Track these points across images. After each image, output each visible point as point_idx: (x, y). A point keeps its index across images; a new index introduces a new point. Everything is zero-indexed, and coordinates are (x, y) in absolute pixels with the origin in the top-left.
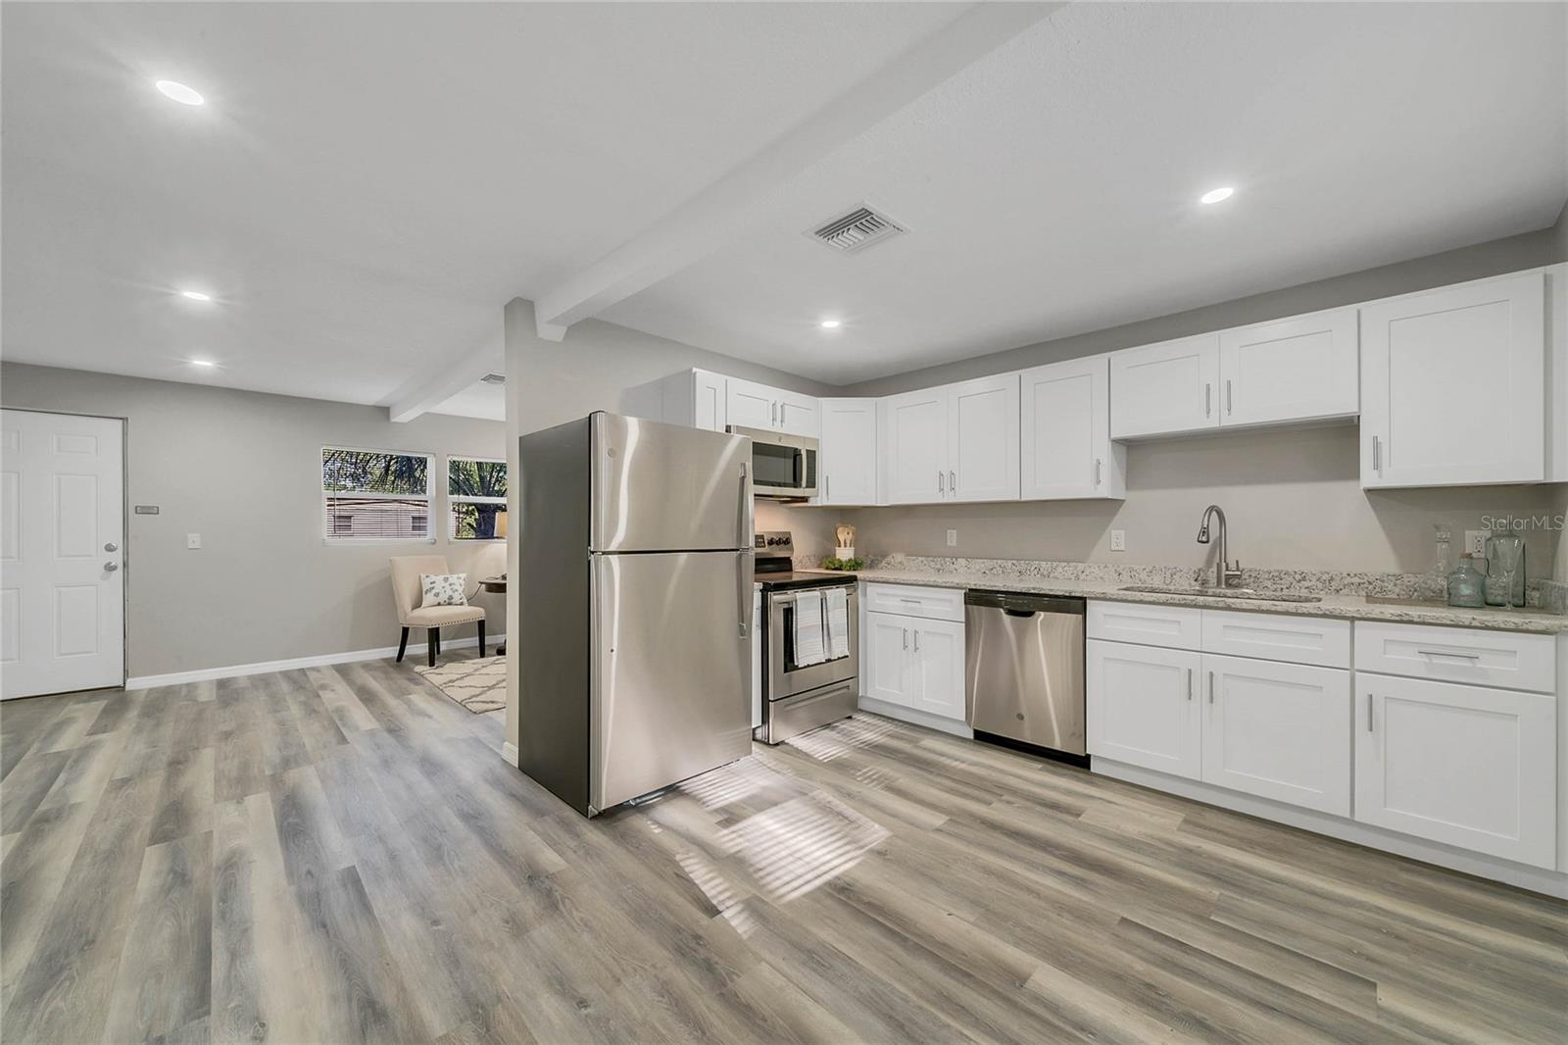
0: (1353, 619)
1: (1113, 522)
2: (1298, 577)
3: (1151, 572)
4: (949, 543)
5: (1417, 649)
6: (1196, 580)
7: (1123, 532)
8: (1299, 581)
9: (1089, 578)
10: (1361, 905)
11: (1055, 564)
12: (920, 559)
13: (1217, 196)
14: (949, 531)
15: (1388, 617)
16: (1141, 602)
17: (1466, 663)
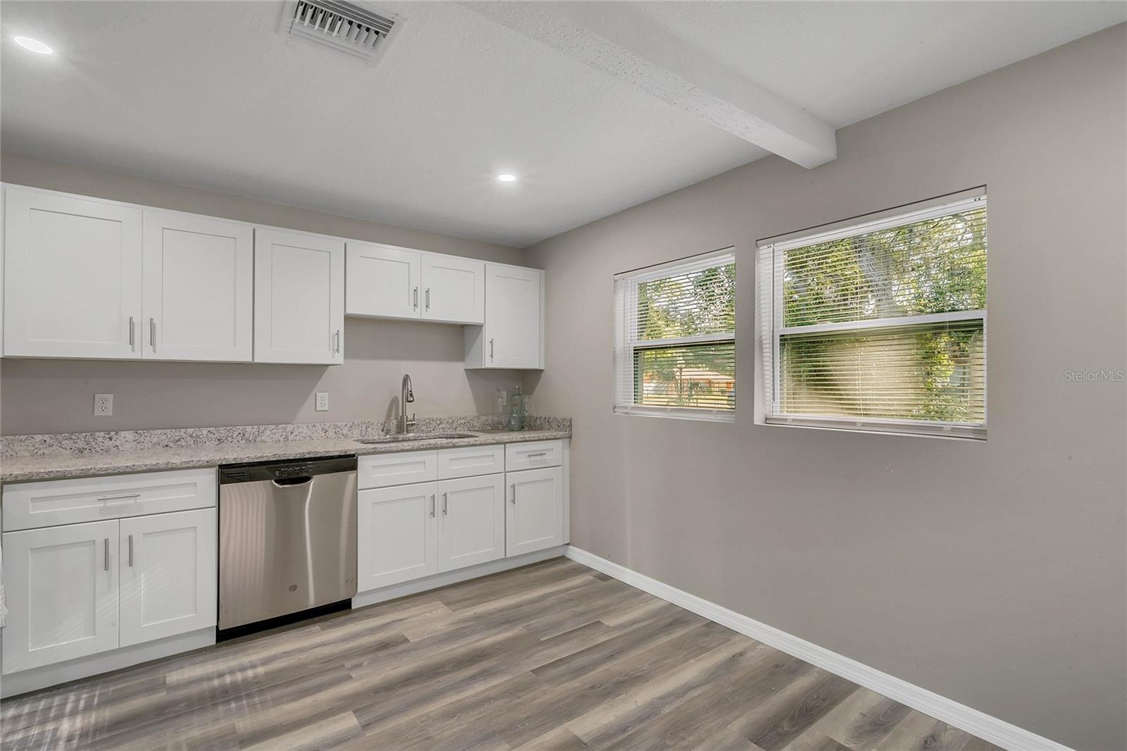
0: (505, 443)
1: (318, 386)
2: (438, 422)
3: (351, 427)
4: (98, 413)
5: (527, 454)
6: (382, 431)
7: (327, 394)
8: (439, 425)
9: (298, 438)
10: (552, 594)
11: (262, 428)
12: (38, 438)
13: (507, 178)
14: (98, 396)
15: (518, 439)
16: (403, 451)
17: (539, 458)
